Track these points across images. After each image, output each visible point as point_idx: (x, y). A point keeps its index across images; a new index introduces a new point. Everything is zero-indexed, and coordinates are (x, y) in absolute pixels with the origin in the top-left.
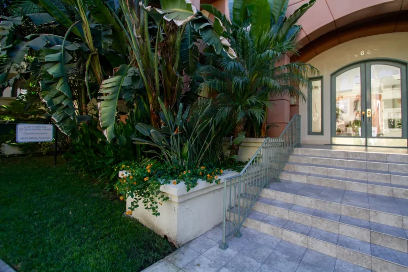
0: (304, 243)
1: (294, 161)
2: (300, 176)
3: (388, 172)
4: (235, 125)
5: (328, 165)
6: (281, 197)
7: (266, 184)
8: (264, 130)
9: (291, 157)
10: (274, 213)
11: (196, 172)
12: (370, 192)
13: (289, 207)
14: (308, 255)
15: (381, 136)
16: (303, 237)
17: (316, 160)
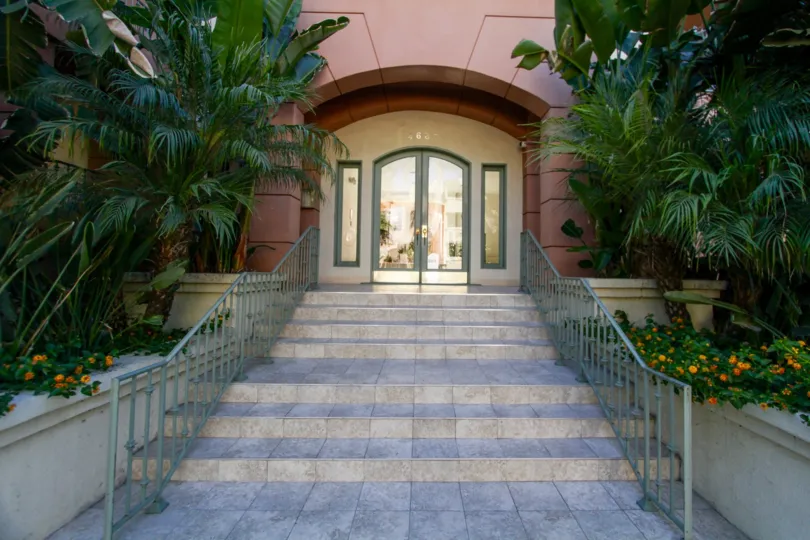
0: (310, 475)
1: (303, 318)
2: (313, 345)
3: (443, 323)
4: (159, 244)
5: (362, 319)
6: (271, 395)
7: (239, 373)
8: (242, 256)
9: (299, 310)
10: (253, 432)
11: (13, 373)
12: (418, 357)
13: (286, 411)
14: (316, 495)
15: (444, 268)
16: (308, 464)
17: (343, 312)
